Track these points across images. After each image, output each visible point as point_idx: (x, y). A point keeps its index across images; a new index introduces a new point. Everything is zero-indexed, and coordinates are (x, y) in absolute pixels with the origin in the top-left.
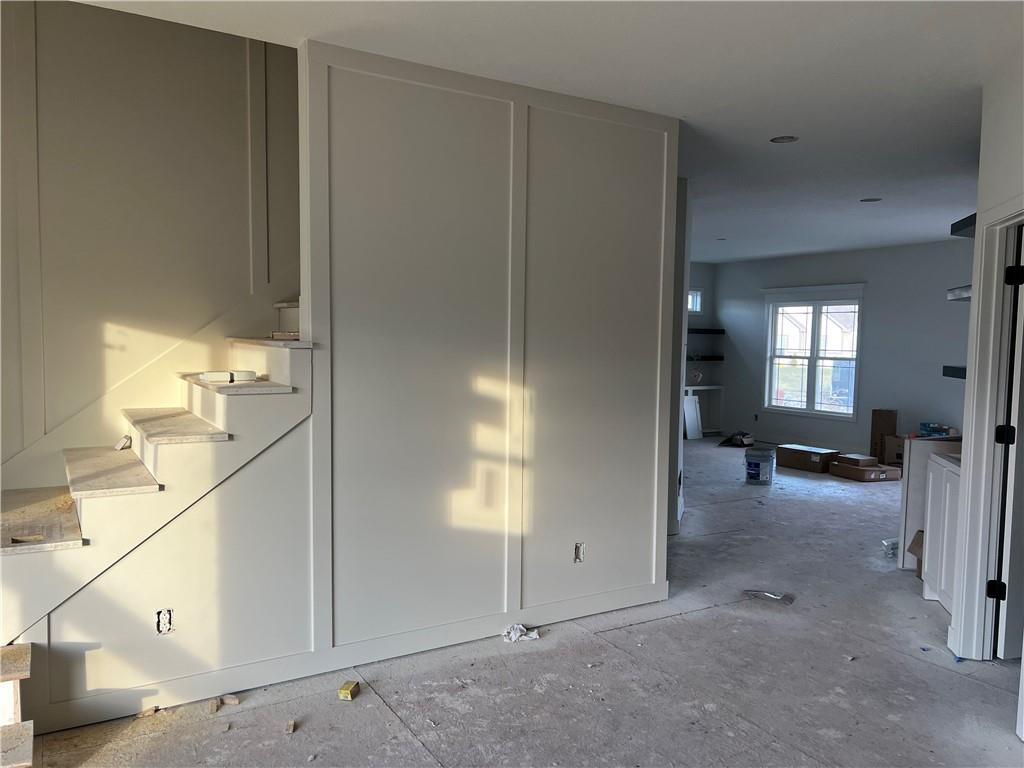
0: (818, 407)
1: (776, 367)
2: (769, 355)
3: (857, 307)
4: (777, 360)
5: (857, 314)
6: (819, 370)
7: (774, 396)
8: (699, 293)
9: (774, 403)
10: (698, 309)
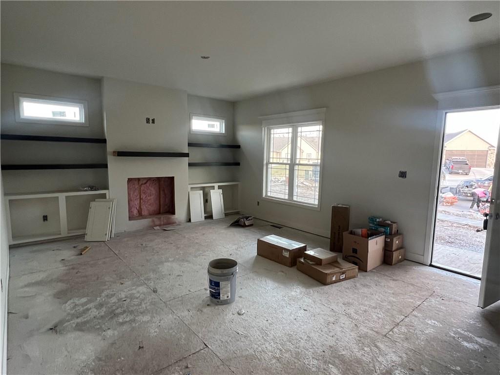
0: (295, 198)
1: (269, 170)
2: (265, 162)
3: (321, 127)
4: (270, 166)
5: (321, 132)
6: (296, 173)
7: (269, 190)
8: (224, 121)
9: (269, 195)
10: (224, 132)
